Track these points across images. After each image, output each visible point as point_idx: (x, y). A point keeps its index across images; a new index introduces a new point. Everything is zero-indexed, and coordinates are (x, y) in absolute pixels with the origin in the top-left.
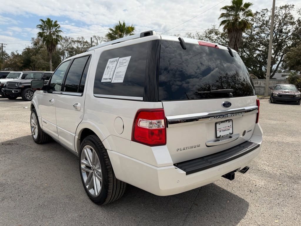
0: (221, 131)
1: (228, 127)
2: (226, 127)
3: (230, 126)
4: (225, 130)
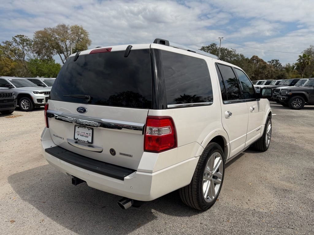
0: (79, 135)
1: (87, 134)
2: (84, 133)
3: (89, 134)
4: (83, 136)
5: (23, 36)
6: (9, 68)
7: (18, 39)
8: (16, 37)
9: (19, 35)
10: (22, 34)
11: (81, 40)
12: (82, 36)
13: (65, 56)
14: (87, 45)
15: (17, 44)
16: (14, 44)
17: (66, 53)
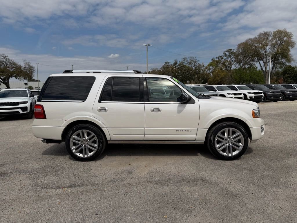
5: (231, 49)
6: (220, 77)
7: (227, 53)
8: (226, 51)
9: (228, 49)
10: (230, 49)
11: (283, 43)
12: (285, 39)
13: (264, 62)
14: (290, 48)
15: (226, 58)
16: (224, 58)
17: (264, 59)
